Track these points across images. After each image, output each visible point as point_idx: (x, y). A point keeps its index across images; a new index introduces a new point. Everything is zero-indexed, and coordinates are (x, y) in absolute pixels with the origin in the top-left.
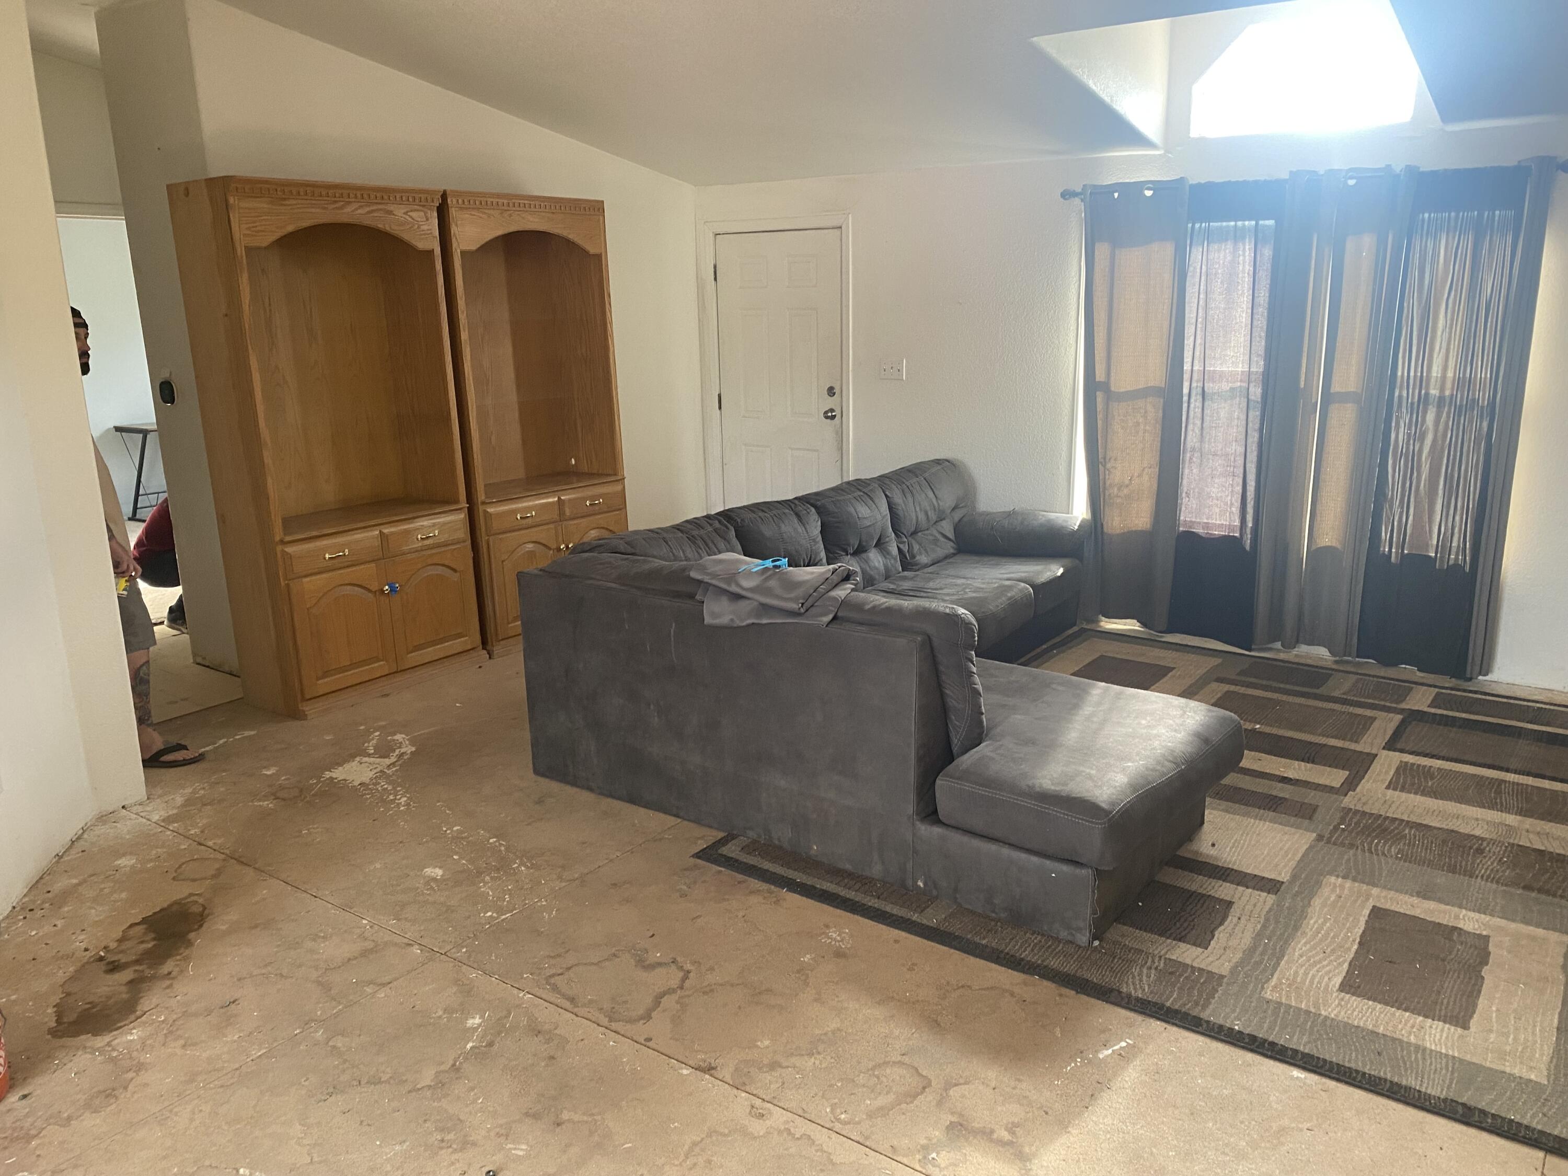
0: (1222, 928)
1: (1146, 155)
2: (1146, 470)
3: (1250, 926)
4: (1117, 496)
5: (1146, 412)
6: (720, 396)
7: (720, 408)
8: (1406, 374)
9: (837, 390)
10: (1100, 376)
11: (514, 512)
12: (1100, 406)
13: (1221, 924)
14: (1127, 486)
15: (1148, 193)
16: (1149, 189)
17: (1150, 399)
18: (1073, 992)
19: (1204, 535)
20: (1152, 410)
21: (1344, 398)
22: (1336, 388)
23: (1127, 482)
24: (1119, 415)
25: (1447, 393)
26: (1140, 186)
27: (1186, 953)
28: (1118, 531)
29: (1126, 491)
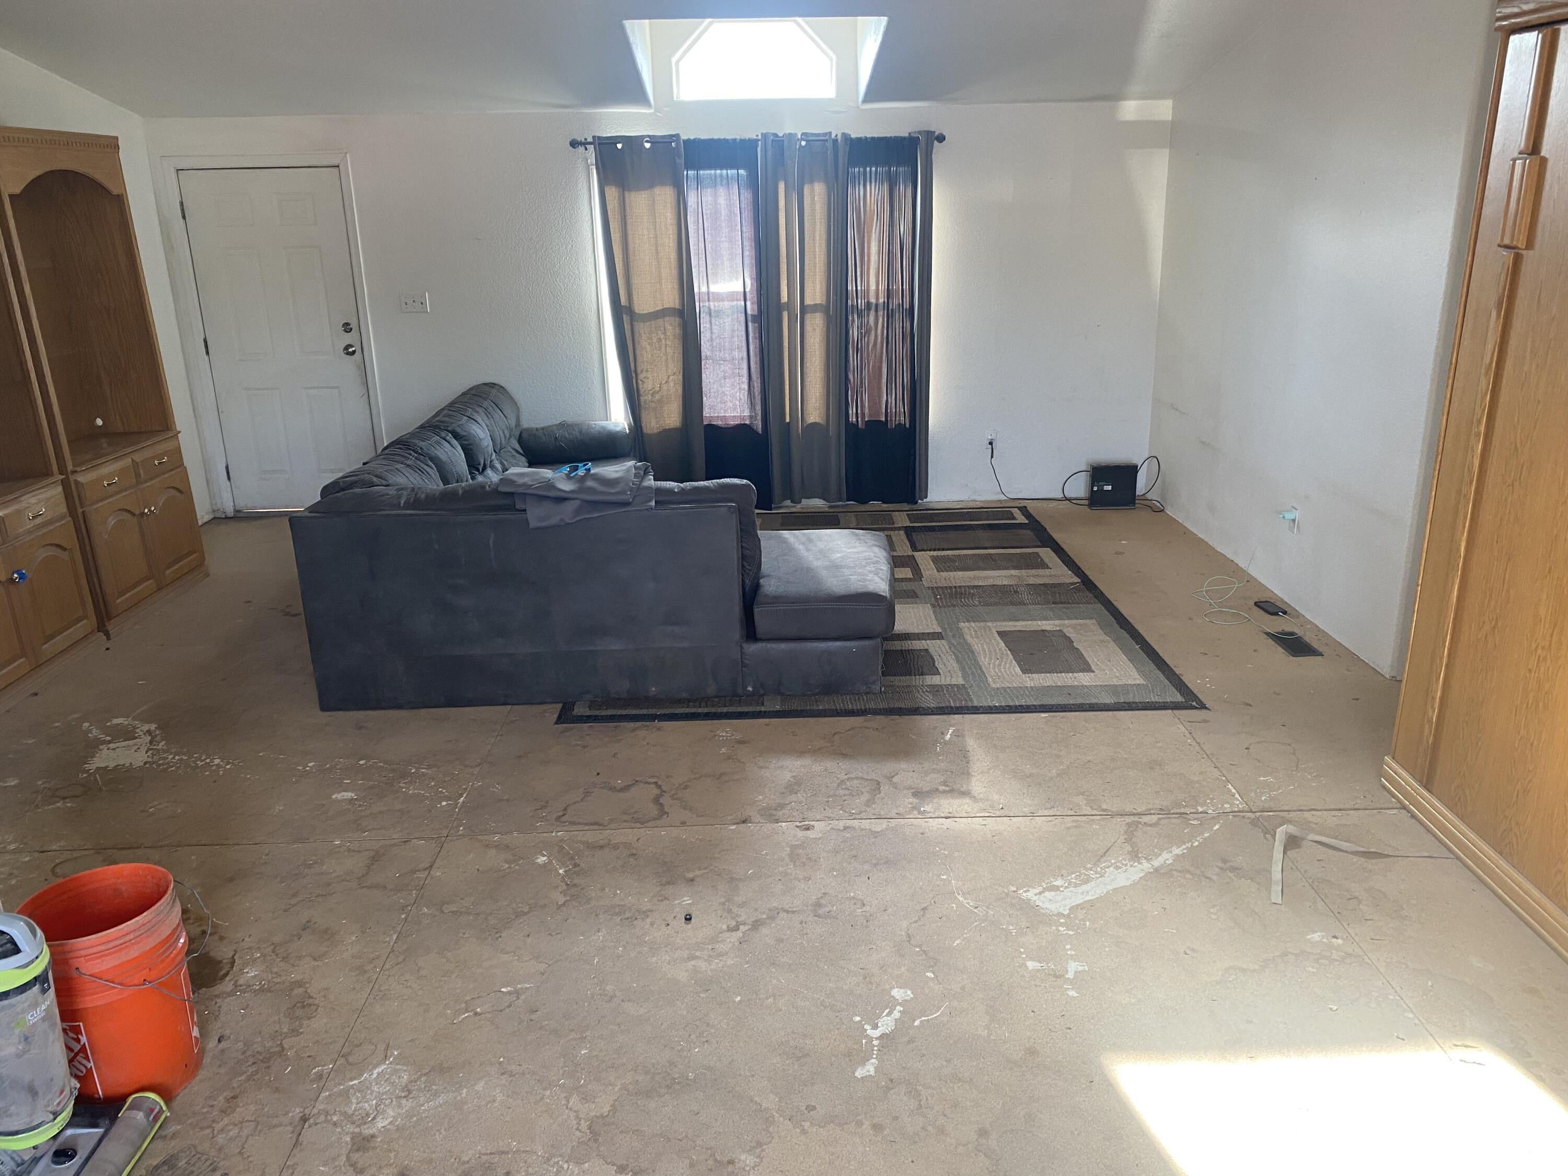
0: (936, 663)
1: (639, 113)
2: (671, 378)
3: (949, 658)
4: (652, 402)
5: (665, 330)
6: (205, 341)
7: (207, 353)
8: (854, 288)
9: (354, 325)
10: (623, 301)
11: (102, 478)
12: (627, 327)
13: (934, 661)
14: (658, 392)
15: (648, 145)
16: (647, 141)
17: (667, 319)
18: (897, 717)
19: (723, 426)
20: (671, 327)
21: (815, 308)
22: (808, 301)
23: (657, 389)
24: (645, 333)
25: (881, 300)
26: (639, 139)
27: (935, 680)
28: (656, 431)
29: (657, 397)
